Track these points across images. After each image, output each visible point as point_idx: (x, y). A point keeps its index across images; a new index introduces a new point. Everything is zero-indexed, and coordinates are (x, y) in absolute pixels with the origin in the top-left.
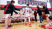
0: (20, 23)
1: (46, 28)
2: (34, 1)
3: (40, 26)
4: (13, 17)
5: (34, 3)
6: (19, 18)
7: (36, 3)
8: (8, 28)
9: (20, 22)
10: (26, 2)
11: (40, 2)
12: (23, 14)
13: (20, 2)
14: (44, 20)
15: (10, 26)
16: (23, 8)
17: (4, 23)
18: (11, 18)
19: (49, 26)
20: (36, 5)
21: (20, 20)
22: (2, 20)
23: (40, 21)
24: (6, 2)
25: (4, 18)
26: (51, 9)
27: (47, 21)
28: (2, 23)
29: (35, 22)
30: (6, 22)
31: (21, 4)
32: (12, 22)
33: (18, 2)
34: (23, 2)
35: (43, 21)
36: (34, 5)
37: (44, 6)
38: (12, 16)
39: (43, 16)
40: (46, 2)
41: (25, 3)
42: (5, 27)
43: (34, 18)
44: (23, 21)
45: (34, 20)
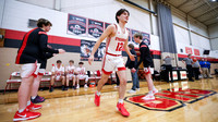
3: (128, 99)
4: (50, 74)
10: (93, 29)
13: (74, 25)
14: (141, 83)
17: (16, 90)
21: (71, 81)
22: (8, 81)
24: (27, 21)
26: (160, 52)
31: (77, 34)
32: (42, 88)
33: (69, 26)
39: (140, 72)
41: (89, 29)
43: (114, 76)
44: (82, 86)
45: (113, 83)
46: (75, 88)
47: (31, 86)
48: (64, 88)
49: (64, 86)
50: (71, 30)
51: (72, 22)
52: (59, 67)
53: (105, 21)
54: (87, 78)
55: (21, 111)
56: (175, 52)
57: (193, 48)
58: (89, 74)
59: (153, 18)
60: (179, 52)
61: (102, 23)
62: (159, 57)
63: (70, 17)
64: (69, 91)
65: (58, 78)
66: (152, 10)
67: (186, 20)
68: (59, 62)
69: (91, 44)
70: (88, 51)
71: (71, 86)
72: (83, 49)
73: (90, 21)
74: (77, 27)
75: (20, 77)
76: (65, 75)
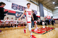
1: (35, 32)
12: (16, 19)
16: (16, 13)
19: (37, 30)
26: (40, 16)
27: (35, 26)
33: (12, 7)
44: (15, 26)
46: (13, 27)
48: (9, 27)
50: (13, 8)
51: (13, 6)
53: (24, 6)
54: (17, 24)
56: (44, 17)
57: (49, 16)
58: (18, 22)
59: (38, 7)
60: (45, 17)
61: (23, 7)
62: (40, 18)
63: (13, 4)
66: (38, 4)
67: (47, 8)
68: (8, 18)
69: (19, 13)
70: (18, 15)
71: (12, 26)
72: (16, 14)
73: (19, 6)
74: (15, 7)
76: (10, 23)
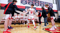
0: (22, 25)
1: (51, 32)
2: (39, 1)
3: (44, 29)
4: (15, 18)
5: (38, 4)
6: (21, 19)
7: (41, 3)
8: (7, 30)
9: (22, 23)
10: (30, 2)
11: (45, 2)
12: (26, 15)
13: (23, 1)
14: (49, 23)
15: (10, 28)
16: (26, 8)
17: (3, 24)
18: (12, 19)
19: (54, 29)
20: (41, 6)
21: (22, 21)
22: (2, 20)
23: (44, 24)
25: (3, 18)
26: (57, 11)
27: (52, 24)
28: (1, 24)
29: (39, 24)
30: (6, 23)
31: (24, 4)
32: (12, 24)
33: (21, 1)
34: (27, 2)
35: (47, 24)
36: (39, 5)
37: (49, 7)
38: (13, 17)
39: (48, 19)
40: (52, 3)
41: (28, 2)
42: (4, 29)
43: (38, 20)
45: (38, 23)
47: (8, 22)
48: (19, 24)
49: (19, 23)
50: (22, 3)
52: (18, 16)
55: (5, 31)
64: (21, 25)
65: (17, 20)
74: (24, 2)
75: (5, 19)
76: (20, 19)
